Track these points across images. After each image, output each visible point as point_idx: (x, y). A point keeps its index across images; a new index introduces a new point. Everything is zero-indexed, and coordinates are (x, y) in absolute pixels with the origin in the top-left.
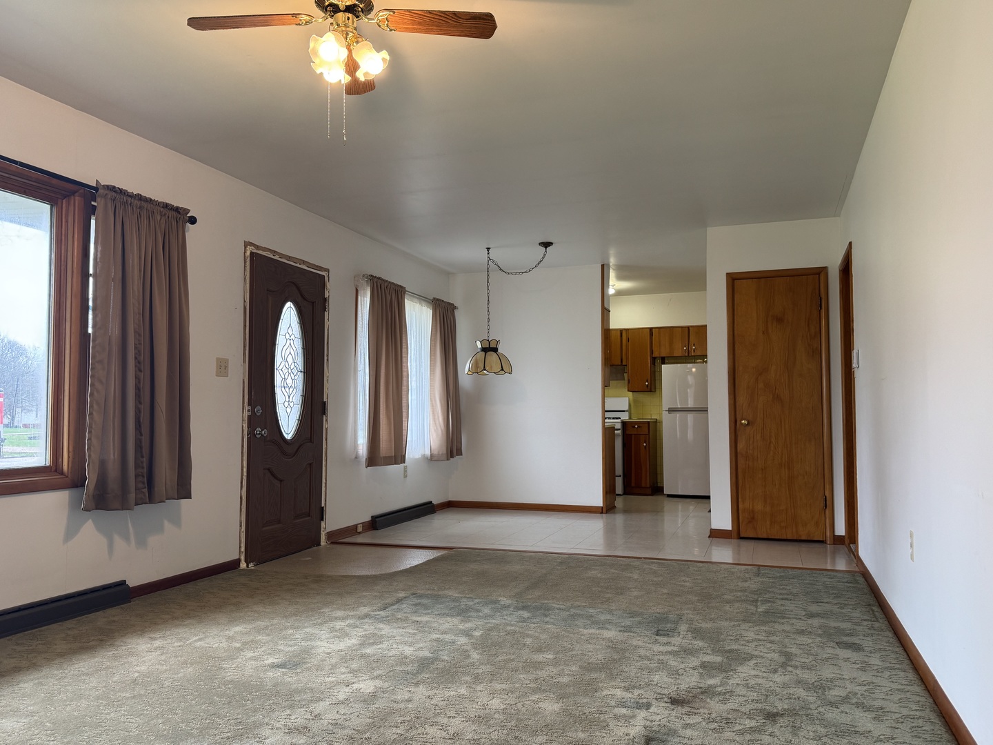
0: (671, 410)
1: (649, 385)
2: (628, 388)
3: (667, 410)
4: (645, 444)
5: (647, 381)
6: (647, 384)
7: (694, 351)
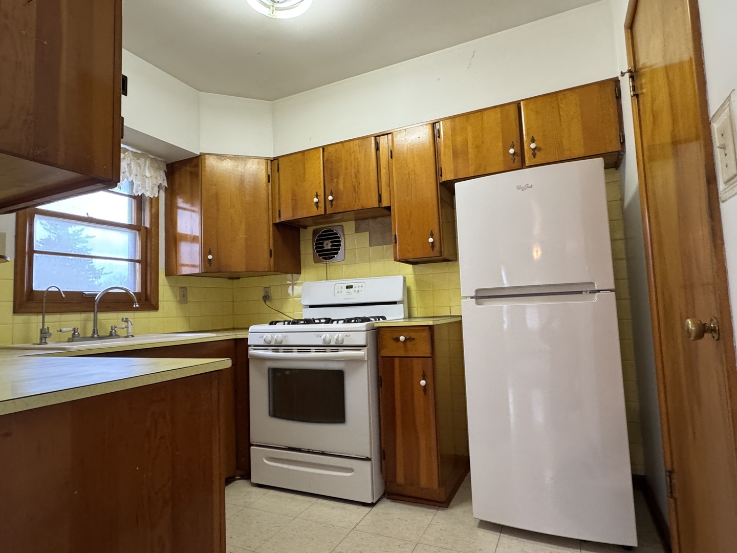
0: (481, 296)
1: (437, 244)
2: (395, 253)
3: (473, 295)
4: (423, 383)
5: (432, 236)
6: (431, 240)
7: (534, 155)
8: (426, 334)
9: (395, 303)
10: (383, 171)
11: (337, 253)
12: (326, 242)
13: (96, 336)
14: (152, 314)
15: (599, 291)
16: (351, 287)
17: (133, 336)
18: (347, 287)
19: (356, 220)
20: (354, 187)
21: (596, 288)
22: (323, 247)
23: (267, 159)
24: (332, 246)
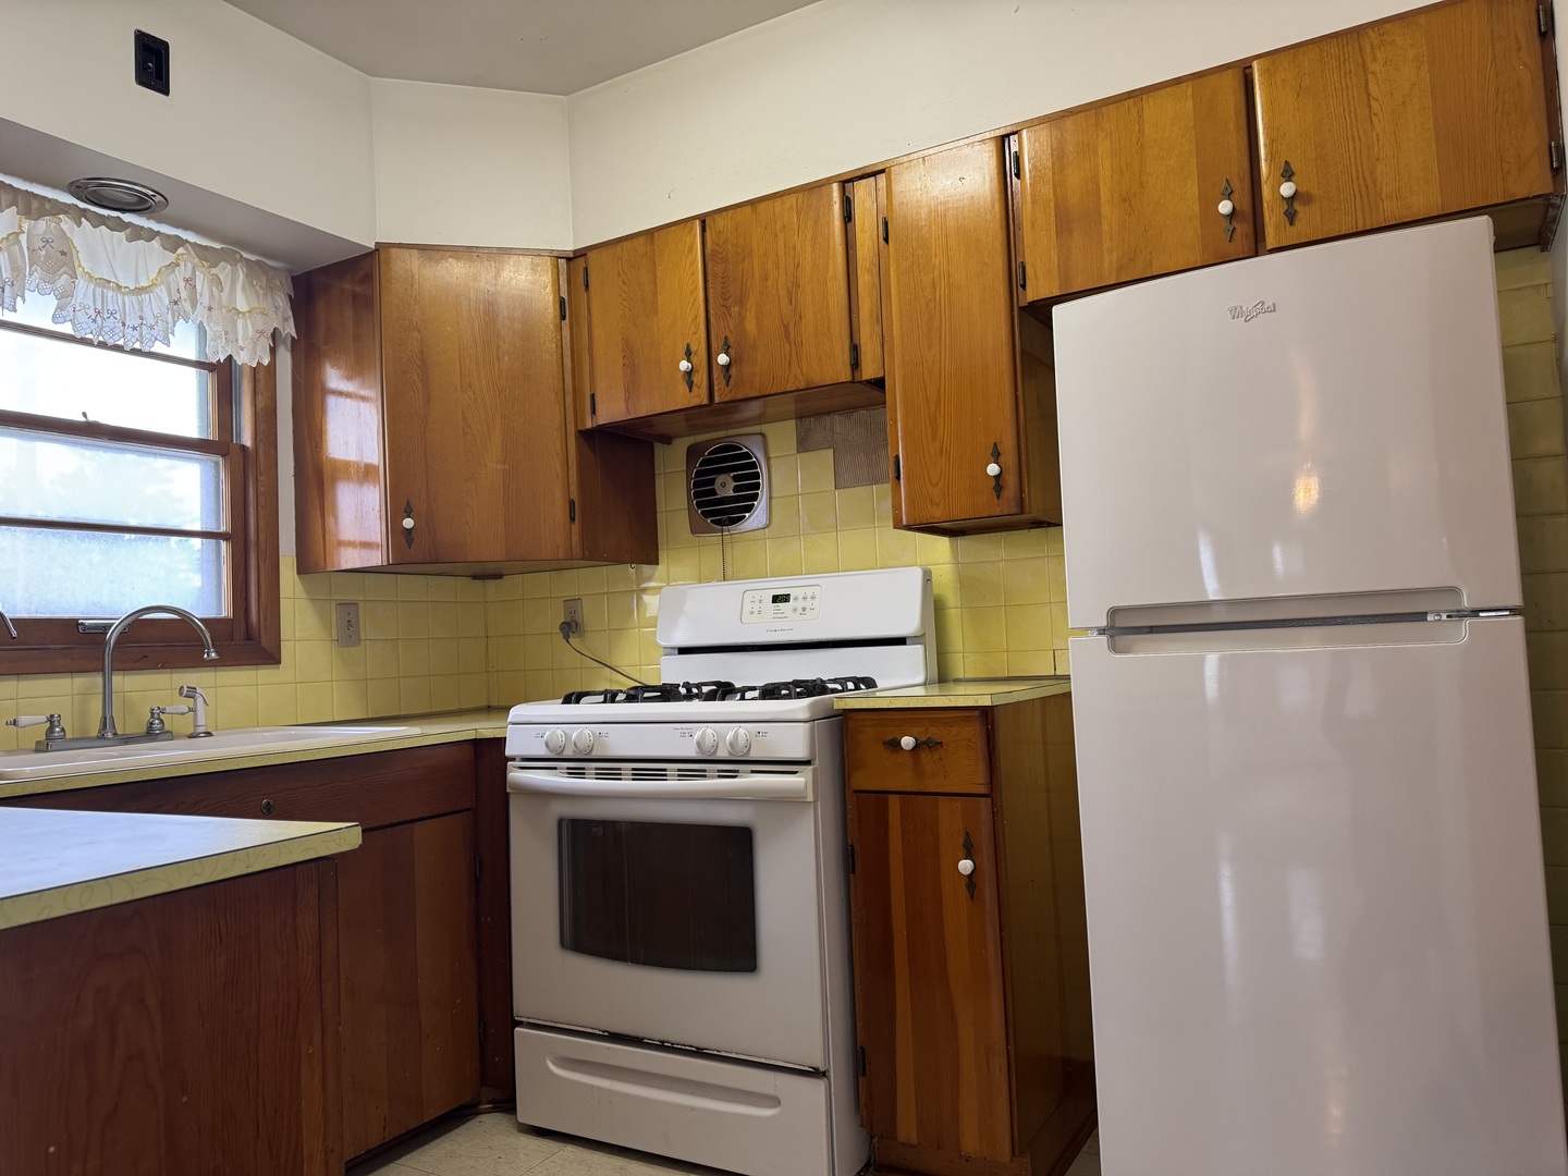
0: (1126, 627)
1: (1011, 481)
2: (896, 507)
3: (1103, 623)
4: (965, 866)
5: (996, 456)
6: (993, 469)
7: (1291, 217)
8: (973, 731)
9: (900, 641)
10: (865, 279)
11: (749, 509)
12: (720, 479)
13: (108, 734)
14: (264, 674)
15: (1475, 613)
16: (784, 598)
17: (209, 734)
18: (776, 599)
19: (800, 417)
20: (786, 327)
21: (1466, 604)
22: (713, 492)
23: (557, 257)
24: (736, 489)
